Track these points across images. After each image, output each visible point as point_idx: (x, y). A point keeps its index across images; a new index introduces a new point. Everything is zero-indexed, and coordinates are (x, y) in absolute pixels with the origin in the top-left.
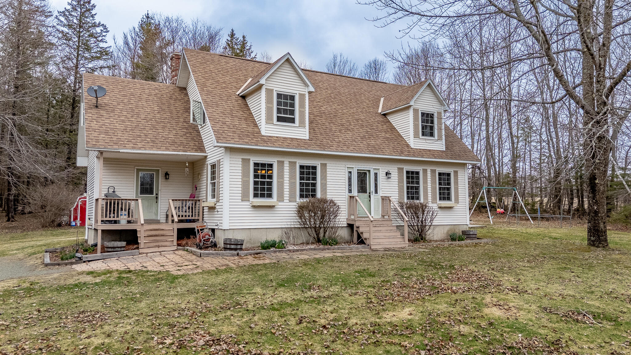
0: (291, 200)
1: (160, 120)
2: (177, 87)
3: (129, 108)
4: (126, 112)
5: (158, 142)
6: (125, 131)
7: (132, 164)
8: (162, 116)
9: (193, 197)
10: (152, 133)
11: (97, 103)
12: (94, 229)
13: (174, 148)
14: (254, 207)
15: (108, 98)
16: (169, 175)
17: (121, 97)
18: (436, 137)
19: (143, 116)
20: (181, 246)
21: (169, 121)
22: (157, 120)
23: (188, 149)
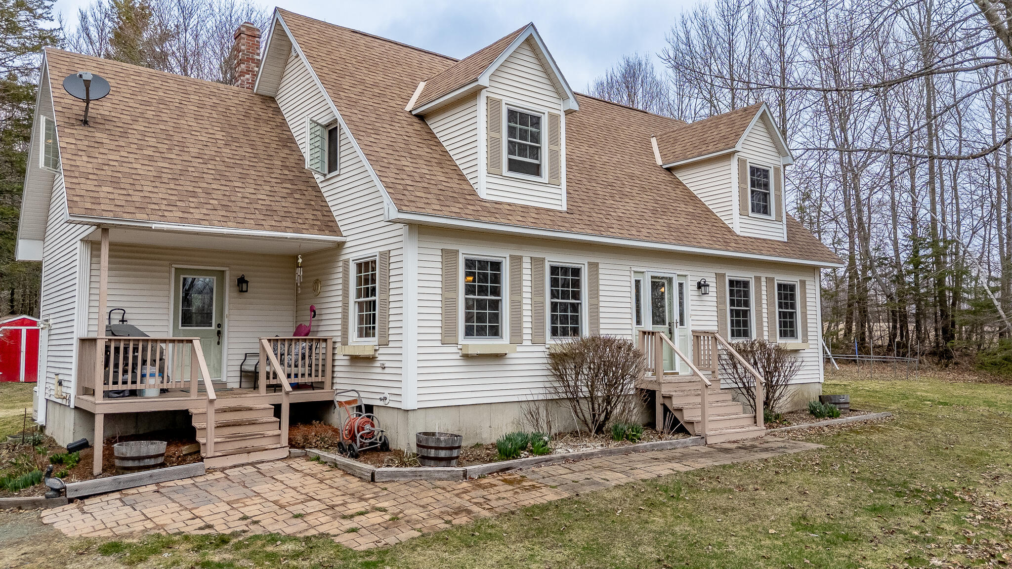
0: (536, 339)
1: (233, 161)
2: (256, 94)
3: (159, 131)
4: (154, 140)
5: (237, 209)
6: (159, 180)
7: (165, 257)
8: (236, 153)
9: (306, 332)
10: (220, 187)
11: (86, 116)
12: (76, 408)
13: (274, 223)
14: (467, 357)
15: (110, 105)
16: (247, 282)
17: (138, 106)
18: (773, 217)
19: (194, 151)
20: (297, 448)
21: (251, 164)
22: (227, 160)
23: (304, 227)
